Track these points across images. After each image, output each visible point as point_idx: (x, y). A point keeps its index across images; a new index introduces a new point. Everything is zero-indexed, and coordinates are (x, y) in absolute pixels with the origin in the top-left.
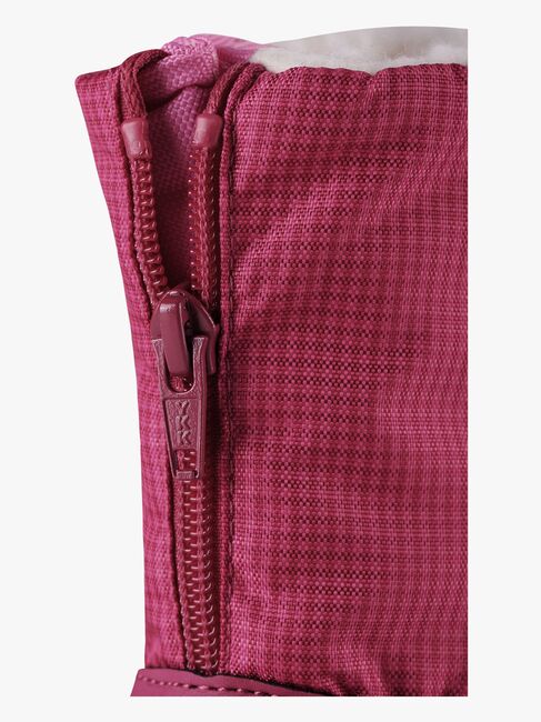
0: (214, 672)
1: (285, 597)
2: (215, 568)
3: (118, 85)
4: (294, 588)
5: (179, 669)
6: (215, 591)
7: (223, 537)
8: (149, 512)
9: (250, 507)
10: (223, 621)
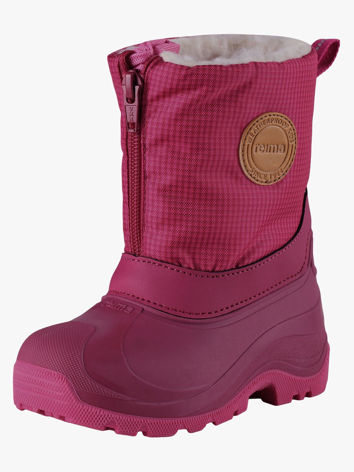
0: (139, 255)
1: (160, 232)
2: (139, 222)
3: (119, 62)
4: (163, 229)
5: (130, 254)
6: (140, 229)
7: (142, 212)
8: (124, 202)
9: (150, 203)
10: (142, 239)
